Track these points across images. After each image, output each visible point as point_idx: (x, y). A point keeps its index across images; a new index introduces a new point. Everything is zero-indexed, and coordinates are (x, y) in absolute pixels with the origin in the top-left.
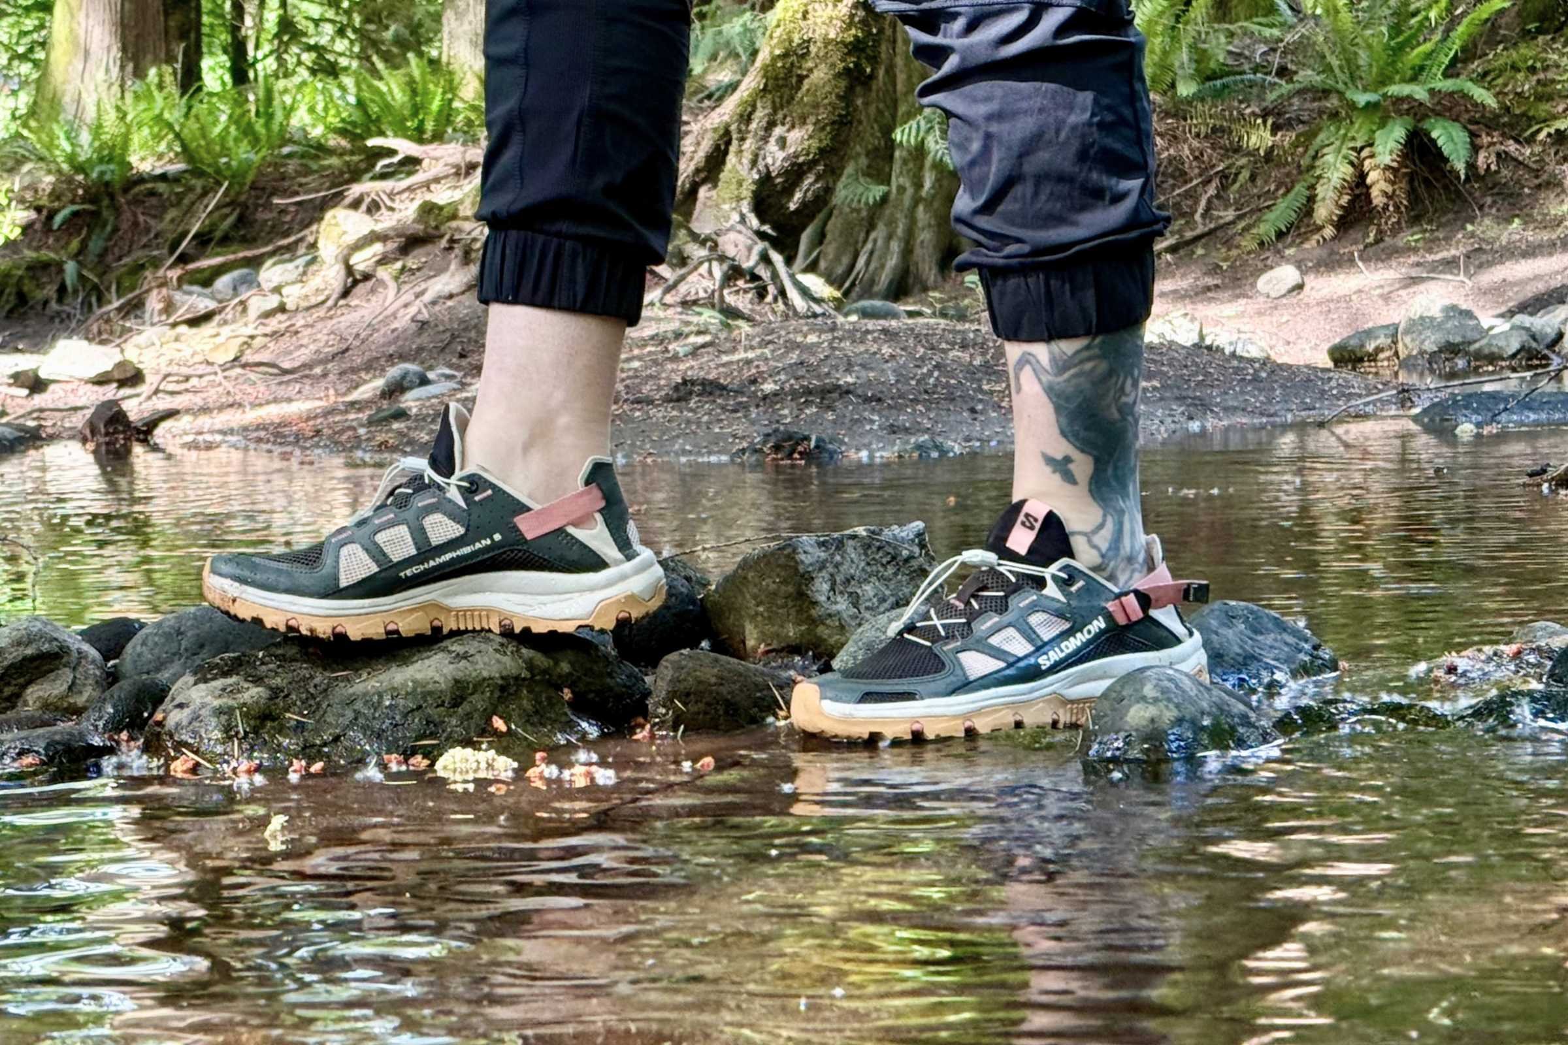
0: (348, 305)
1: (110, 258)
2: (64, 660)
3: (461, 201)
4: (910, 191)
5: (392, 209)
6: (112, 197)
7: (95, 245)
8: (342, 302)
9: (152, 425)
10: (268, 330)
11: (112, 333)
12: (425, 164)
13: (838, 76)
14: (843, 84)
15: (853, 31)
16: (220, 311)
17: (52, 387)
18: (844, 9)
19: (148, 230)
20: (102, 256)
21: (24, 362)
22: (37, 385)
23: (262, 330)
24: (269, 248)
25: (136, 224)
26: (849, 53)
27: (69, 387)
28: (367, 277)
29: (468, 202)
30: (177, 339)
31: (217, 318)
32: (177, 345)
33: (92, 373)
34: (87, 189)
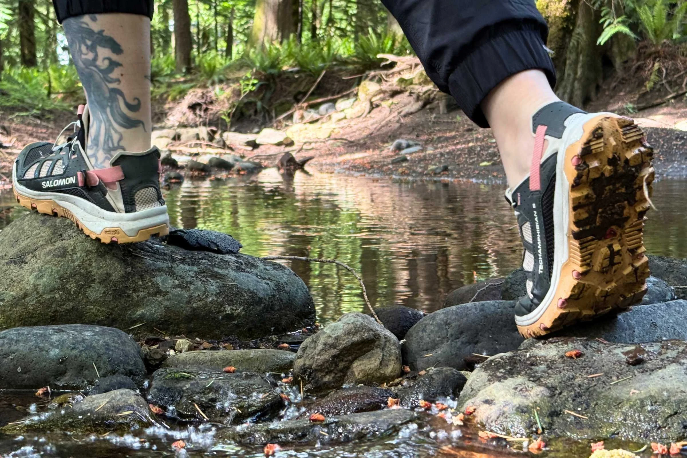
0: (371, 117)
1: (272, 101)
2: (376, 343)
3: (414, 78)
4: (572, 76)
5: (386, 81)
6: (274, 79)
7: (268, 95)
8: (368, 116)
9: (304, 162)
10: (341, 126)
11: (281, 126)
12: (399, 64)
13: (560, 30)
14: (561, 33)
15: (566, 13)
16: (321, 118)
17: (261, 147)
18: (563, 4)
19: (285, 91)
20: (270, 99)
21: (250, 137)
22: (254, 145)
23: (338, 126)
24: (339, 96)
25: (282, 89)
26: (564, 22)
27: (267, 147)
28: (377, 106)
29: (417, 79)
30: (306, 129)
31: (320, 122)
32: (306, 131)
33: (276, 142)
34: (265, 76)
